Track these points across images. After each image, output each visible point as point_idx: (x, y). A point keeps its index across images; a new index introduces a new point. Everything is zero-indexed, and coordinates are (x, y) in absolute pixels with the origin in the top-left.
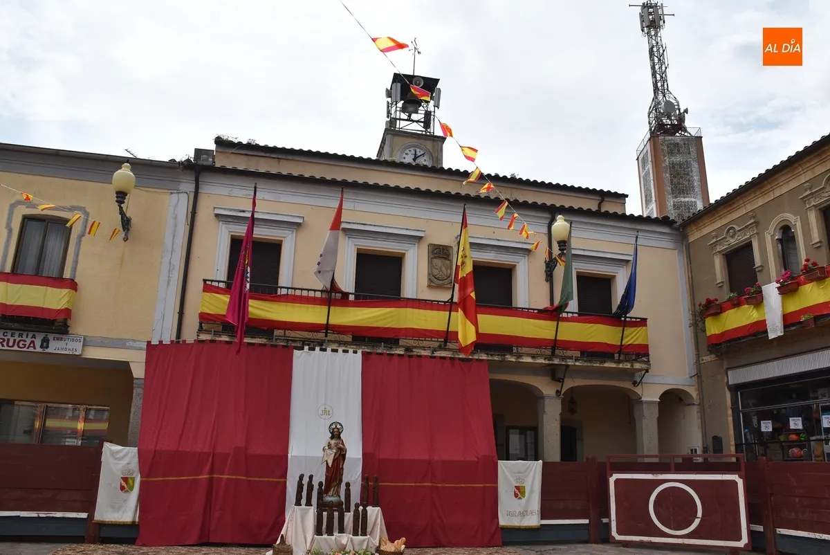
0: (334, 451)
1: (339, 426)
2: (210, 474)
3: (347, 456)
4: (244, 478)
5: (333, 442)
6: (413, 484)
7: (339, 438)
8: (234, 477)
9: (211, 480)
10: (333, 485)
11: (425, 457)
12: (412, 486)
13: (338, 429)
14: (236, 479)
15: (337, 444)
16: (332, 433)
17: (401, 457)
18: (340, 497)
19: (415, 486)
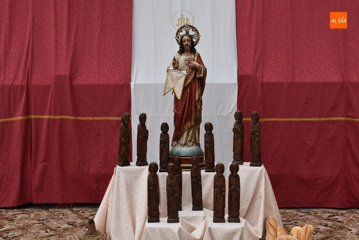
0: (185, 72)
1: (191, 33)
2: (25, 115)
3: (208, 81)
4: (72, 118)
5: (182, 59)
6: (316, 119)
7: (193, 50)
8: (57, 117)
9: (27, 123)
10: (186, 127)
11: (335, 78)
12: (314, 122)
13: (191, 37)
14: (62, 119)
15: (188, 61)
16: (181, 43)
17: (297, 80)
18: (198, 145)
19: (319, 121)
